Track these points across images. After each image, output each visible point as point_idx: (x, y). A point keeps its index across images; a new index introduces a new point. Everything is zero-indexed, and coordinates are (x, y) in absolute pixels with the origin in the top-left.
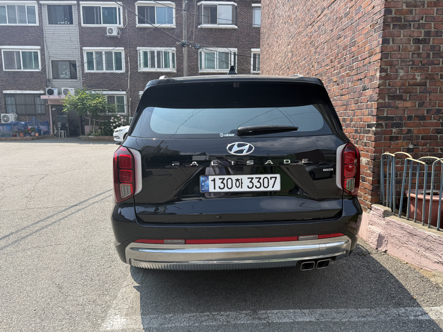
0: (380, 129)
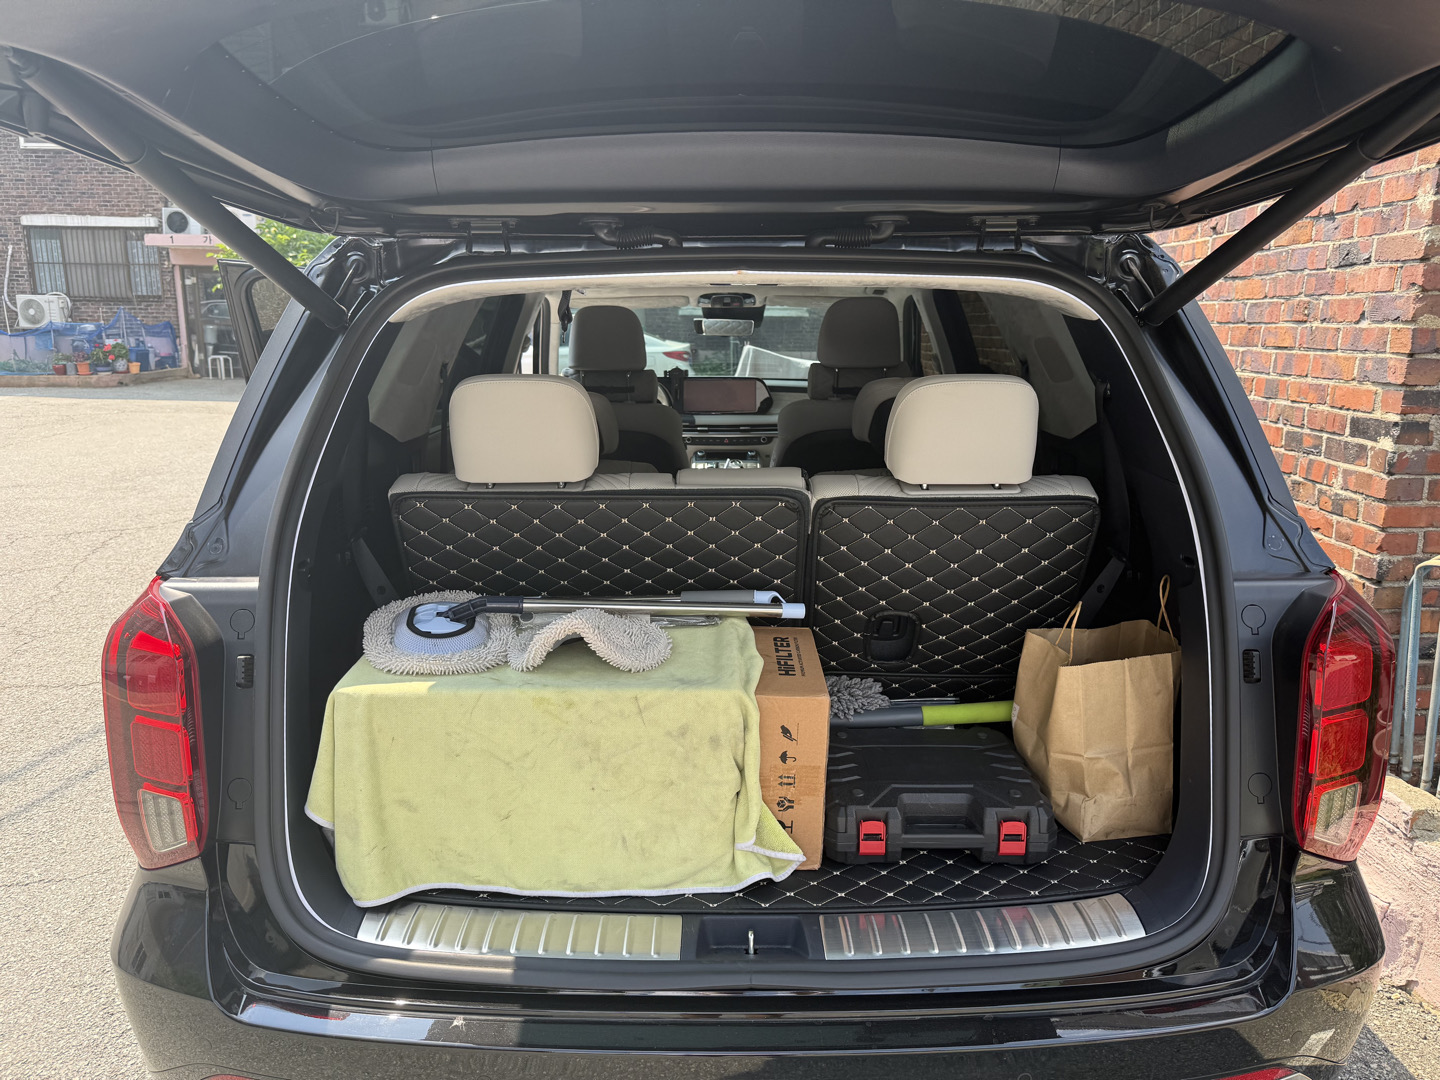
0: (1417, 448)
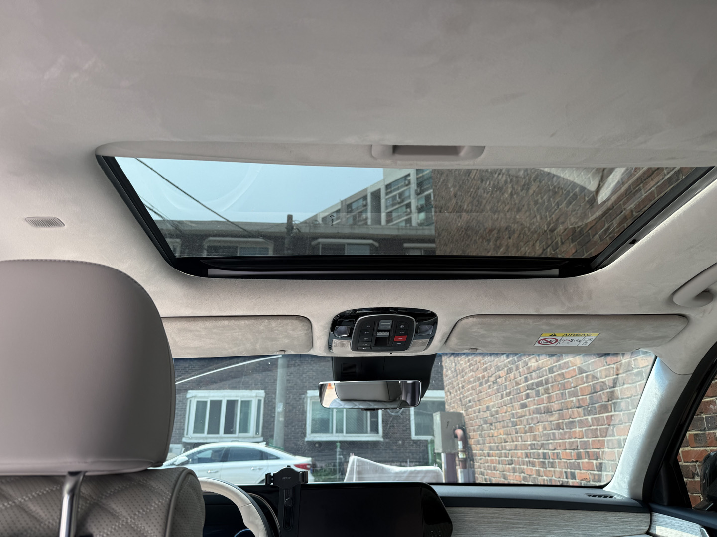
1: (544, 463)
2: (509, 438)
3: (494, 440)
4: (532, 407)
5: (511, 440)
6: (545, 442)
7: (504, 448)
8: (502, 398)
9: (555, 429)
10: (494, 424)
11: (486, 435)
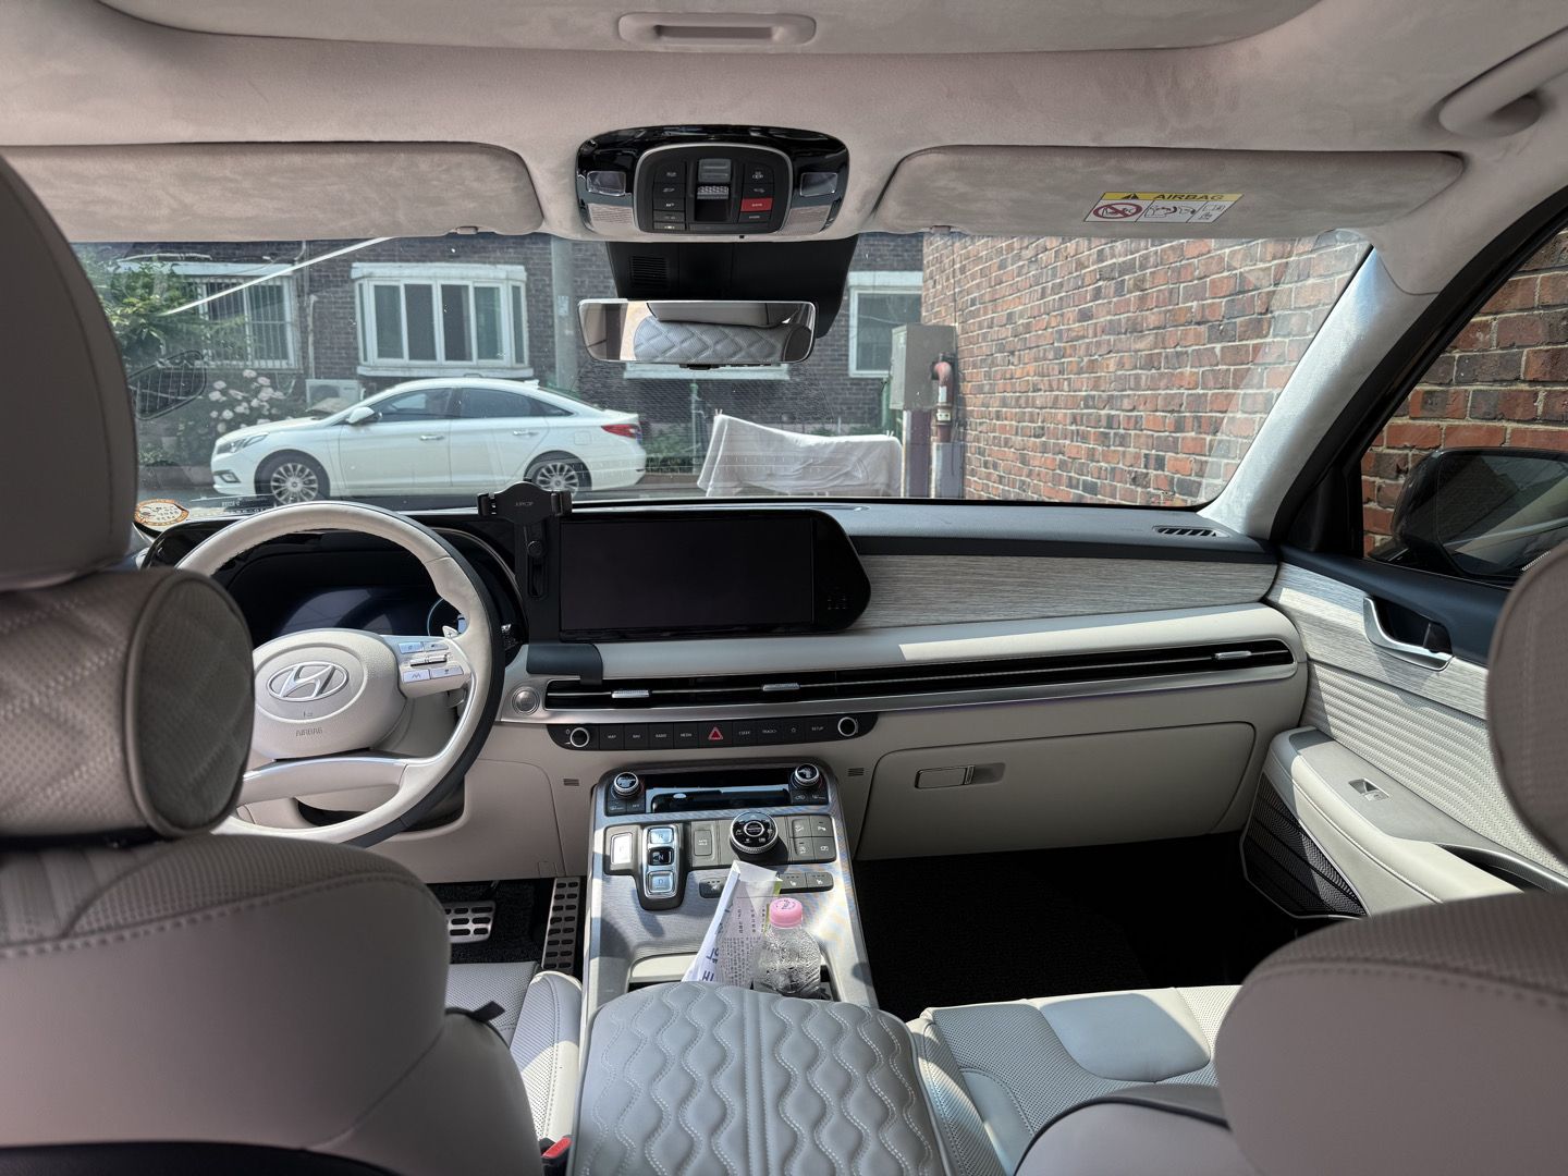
1: (1106, 435)
2: (1044, 383)
3: (1013, 385)
4: (1102, 319)
5: (1047, 387)
6: (1116, 393)
7: (1030, 403)
8: (1043, 296)
9: (1141, 369)
10: (1017, 353)
11: (999, 376)
